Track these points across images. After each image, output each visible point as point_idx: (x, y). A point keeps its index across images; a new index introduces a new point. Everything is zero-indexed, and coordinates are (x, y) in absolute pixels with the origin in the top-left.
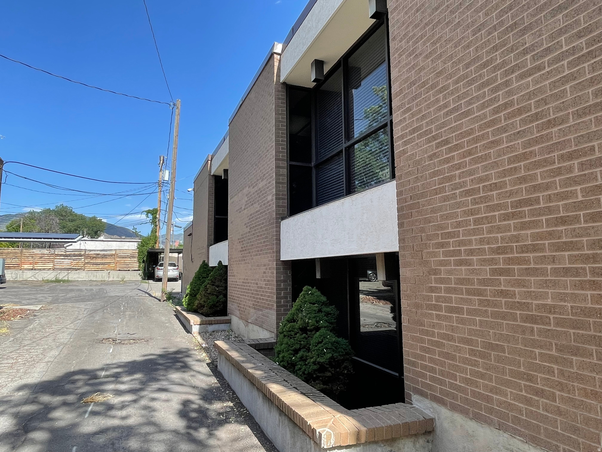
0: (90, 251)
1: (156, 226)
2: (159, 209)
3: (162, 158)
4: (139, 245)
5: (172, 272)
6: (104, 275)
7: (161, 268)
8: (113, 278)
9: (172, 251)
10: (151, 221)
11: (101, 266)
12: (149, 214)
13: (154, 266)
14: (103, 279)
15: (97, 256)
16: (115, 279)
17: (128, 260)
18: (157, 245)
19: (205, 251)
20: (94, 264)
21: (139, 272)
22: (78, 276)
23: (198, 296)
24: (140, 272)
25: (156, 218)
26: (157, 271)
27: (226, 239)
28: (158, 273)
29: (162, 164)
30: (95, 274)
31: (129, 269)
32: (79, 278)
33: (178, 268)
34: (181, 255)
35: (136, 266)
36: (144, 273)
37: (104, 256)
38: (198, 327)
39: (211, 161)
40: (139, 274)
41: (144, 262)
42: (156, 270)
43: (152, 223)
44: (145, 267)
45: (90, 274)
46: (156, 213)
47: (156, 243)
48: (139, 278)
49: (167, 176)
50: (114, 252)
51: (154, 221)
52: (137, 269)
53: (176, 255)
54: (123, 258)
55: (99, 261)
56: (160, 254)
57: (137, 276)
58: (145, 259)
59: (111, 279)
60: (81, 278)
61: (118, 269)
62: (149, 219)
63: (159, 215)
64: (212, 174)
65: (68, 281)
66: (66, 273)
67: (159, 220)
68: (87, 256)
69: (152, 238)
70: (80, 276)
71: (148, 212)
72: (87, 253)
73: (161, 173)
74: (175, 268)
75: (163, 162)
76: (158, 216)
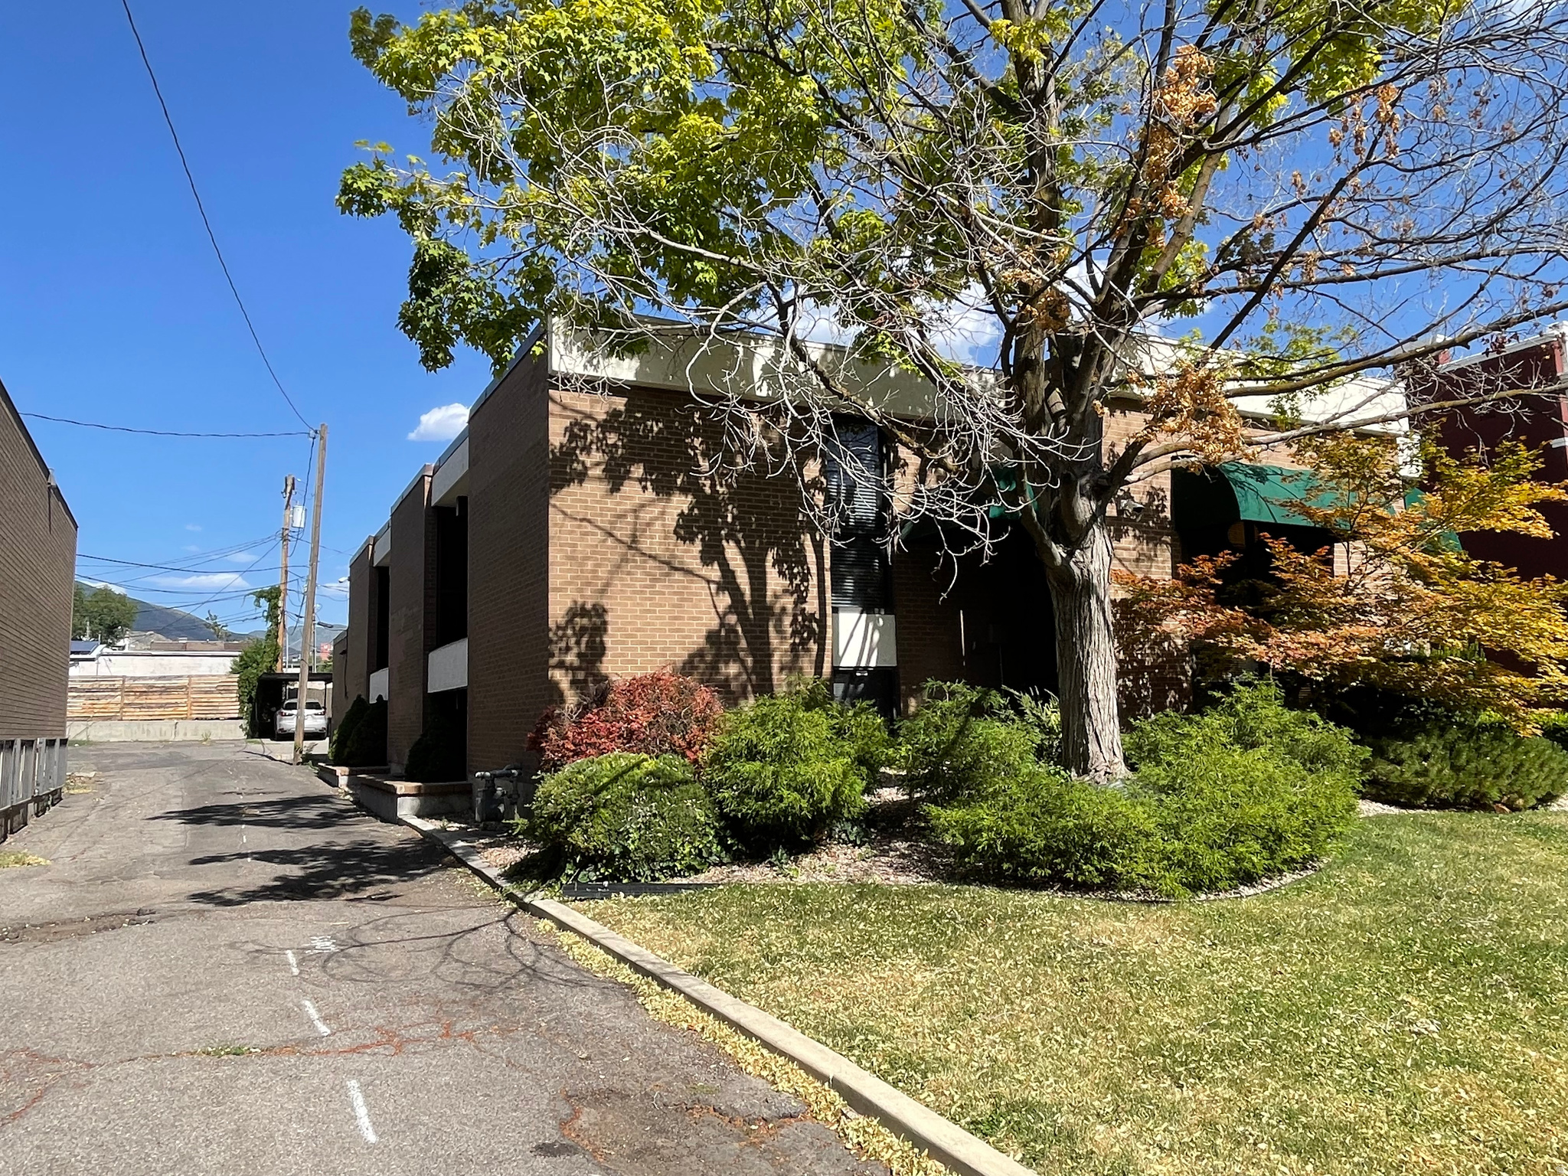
0: (135, 679)
1: (277, 624)
2: (282, 587)
3: (290, 482)
4: (235, 662)
5: (315, 721)
6: (164, 729)
7: (288, 712)
8: (185, 734)
9: (313, 677)
10: (266, 614)
11: (158, 711)
12: (262, 600)
13: (274, 709)
14: (163, 738)
15: (149, 691)
16: (189, 737)
17: (216, 698)
18: (279, 665)
19: (363, 680)
20: (141, 706)
21: (241, 722)
22: (108, 732)
23: (349, 743)
24: (243, 722)
25: (276, 607)
26: (281, 720)
27: (386, 666)
28: (283, 722)
29: (291, 493)
30: (146, 728)
31: (218, 716)
32: (111, 735)
33: (324, 713)
34: (330, 686)
35: (234, 709)
36: (251, 724)
37: (166, 690)
38: (346, 778)
39: (373, 545)
40: (241, 727)
41: (250, 701)
42: (278, 717)
43: (267, 617)
44: (254, 710)
45: (135, 728)
46: (277, 597)
47: (277, 661)
48: (242, 735)
49: (299, 517)
50: (185, 682)
51: (273, 615)
52: (236, 716)
53: (320, 685)
54: (206, 692)
55: (155, 699)
56: (287, 684)
57: (236, 731)
58: (253, 693)
59: (179, 738)
60: (116, 736)
61: (195, 716)
62: (261, 610)
63: (284, 600)
64: (375, 564)
65: (88, 743)
66: (83, 728)
67: (283, 612)
68: (127, 691)
69: (268, 650)
70: (113, 732)
71: (260, 595)
72: (127, 684)
73: (288, 512)
74: (319, 711)
75: (293, 488)
76: (280, 604)
